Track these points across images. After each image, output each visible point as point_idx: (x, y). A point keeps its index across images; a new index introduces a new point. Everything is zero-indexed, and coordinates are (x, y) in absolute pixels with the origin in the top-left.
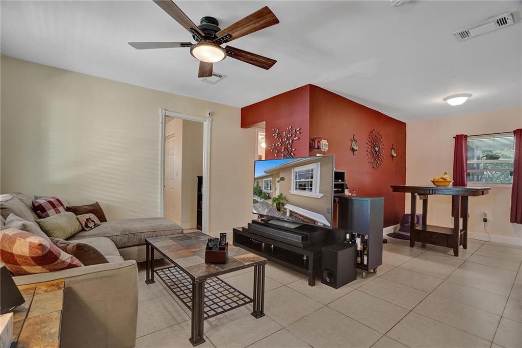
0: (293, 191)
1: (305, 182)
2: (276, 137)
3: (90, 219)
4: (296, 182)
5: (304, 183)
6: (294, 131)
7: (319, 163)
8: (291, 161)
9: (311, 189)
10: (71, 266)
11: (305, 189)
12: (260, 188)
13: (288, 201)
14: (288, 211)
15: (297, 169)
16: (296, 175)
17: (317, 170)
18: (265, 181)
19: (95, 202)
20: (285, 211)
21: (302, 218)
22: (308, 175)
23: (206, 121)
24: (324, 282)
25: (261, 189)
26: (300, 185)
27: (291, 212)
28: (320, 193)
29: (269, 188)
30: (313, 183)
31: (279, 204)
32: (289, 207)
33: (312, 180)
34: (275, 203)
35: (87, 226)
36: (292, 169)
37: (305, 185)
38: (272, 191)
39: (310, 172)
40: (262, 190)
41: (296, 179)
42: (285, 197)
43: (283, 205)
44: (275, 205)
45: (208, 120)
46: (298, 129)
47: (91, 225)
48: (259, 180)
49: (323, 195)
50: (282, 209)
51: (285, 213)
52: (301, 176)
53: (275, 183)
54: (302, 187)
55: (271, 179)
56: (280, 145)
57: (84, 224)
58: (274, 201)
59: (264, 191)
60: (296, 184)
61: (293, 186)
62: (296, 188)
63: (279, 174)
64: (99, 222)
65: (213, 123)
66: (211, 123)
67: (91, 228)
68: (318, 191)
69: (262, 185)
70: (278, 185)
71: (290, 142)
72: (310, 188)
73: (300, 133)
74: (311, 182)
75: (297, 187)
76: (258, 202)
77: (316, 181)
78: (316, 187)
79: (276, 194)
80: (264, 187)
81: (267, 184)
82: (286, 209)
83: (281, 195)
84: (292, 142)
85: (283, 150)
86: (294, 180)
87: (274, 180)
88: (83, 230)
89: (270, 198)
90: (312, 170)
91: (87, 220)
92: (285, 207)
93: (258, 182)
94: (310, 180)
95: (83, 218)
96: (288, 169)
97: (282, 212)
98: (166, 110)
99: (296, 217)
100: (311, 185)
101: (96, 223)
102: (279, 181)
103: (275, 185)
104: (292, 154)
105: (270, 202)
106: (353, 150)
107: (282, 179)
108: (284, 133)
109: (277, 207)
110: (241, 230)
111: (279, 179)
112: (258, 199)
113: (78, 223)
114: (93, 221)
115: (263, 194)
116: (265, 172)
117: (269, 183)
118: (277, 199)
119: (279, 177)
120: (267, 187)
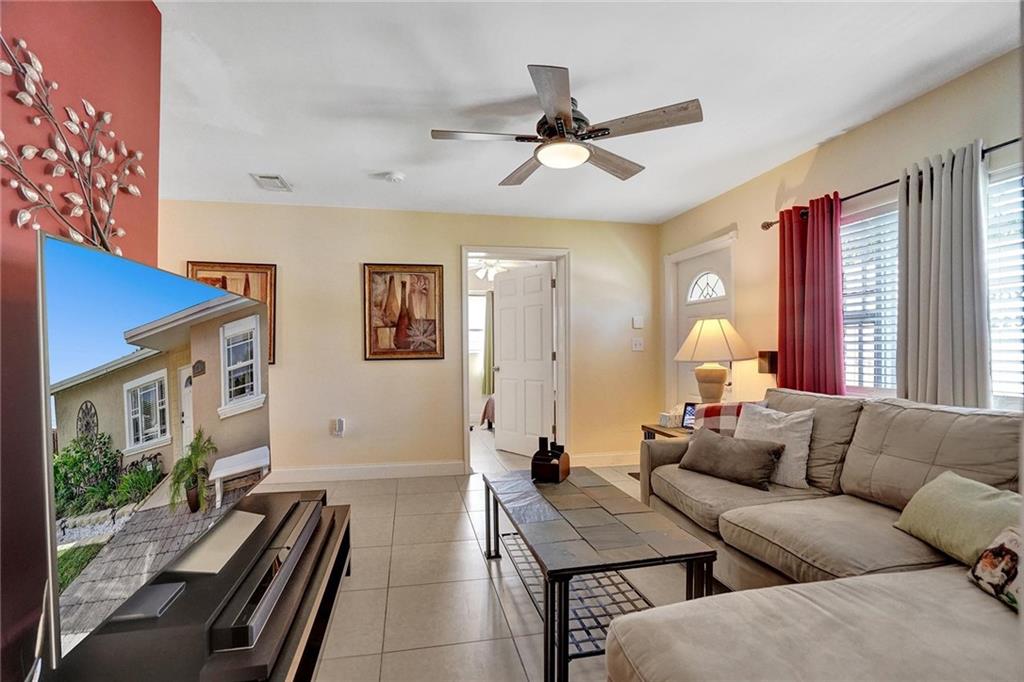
0: (225, 406)
1: (243, 368)
4: (230, 373)
5: (242, 373)
9: (251, 388)
11: (243, 391)
12: (107, 442)
14: (218, 486)
15: (230, 330)
16: (229, 351)
17: (256, 335)
18: (133, 393)
20: (211, 495)
21: (243, 483)
22: (246, 348)
25: (114, 446)
26: (236, 382)
27: (225, 483)
28: (262, 392)
29: (156, 427)
30: (254, 369)
31: (195, 481)
32: (218, 471)
34: (183, 486)
36: (221, 329)
37: (244, 380)
38: (168, 435)
39: (249, 341)
40: (117, 456)
41: (229, 364)
42: (209, 440)
43: (205, 474)
44: (182, 494)
48: (98, 399)
49: (265, 396)
51: (212, 501)
53: (177, 392)
54: (239, 386)
55: (162, 373)
58: (180, 478)
59: (131, 450)
60: (230, 381)
61: (224, 388)
62: (229, 395)
68: (260, 387)
69: (118, 422)
70: (188, 400)
72: (250, 384)
74: (252, 366)
75: (233, 389)
76: (100, 547)
78: (257, 377)
79: (182, 443)
81: (147, 410)
82: (213, 486)
83: (201, 436)
86: (225, 370)
87: (173, 377)
89: (163, 477)
90: (251, 335)
92: (209, 480)
94: (250, 361)
97: (203, 508)
100: (252, 375)
102: (189, 381)
103: (178, 405)
105: (161, 496)
107: (200, 367)
109: (189, 499)
111: (190, 371)
115: (128, 477)
116: (131, 340)
117: (155, 400)
118: (189, 460)
119: (189, 361)
120: (148, 426)
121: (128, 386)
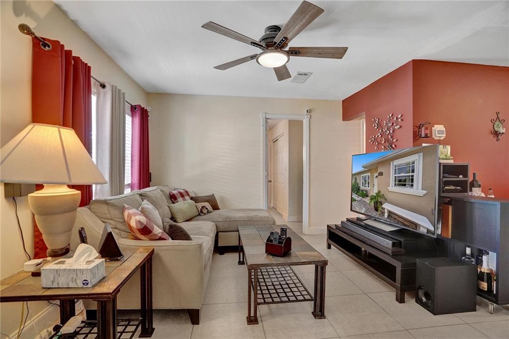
0: (393, 188)
1: (405, 176)
2: (376, 127)
3: (205, 206)
4: (396, 177)
5: (404, 178)
6: (395, 119)
7: (422, 153)
8: (391, 153)
9: (412, 185)
10: (161, 239)
11: (405, 185)
13: (386, 200)
14: (386, 211)
15: (397, 162)
16: (395, 169)
17: (419, 162)
18: (363, 177)
19: (211, 194)
20: (383, 211)
21: (401, 220)
22: (408, 169)
23: (304, 119)
24: (419, 301)
25: (359, 185)
26: (400, 181)
27: (390, 212)
28: (422, 189)
29: (367, 185)
30: (415, 178)
31: (377, 203)
32: (387, 206)
33: (413, 174)
34: (373, 202)
35: (202, 212)
36: (392, 163)
37: (405, 181)
38: (369, 188)
39: (411, 165)
40: (359, 187)
41: (395, 174)
42: (383, 195)
43: (381, 204)
44: (372, 204)
45: (306, 117)
46: (399, 116)
47: (205, 211)
48: (357, 177)
49: (426, 192)
50: (380, 209)
51: (383, 213)
52: (400, 169)
53: (373, 178)
54: (401, 182)
55: (369, 174)
56: (380, 136)
57: (200, 210)
58: (372, 199)
59: (362, 188)
60: (395, 179)
61: (392, 181)
62: (395, 184)
63: (377, 168)
64: (212, 210)
65: (311, 119)
66: (310, 120)
67: (205, 214)
68: (420, 187)
69: (360, 181)
70: (376, 181)
71: (391, 132)
72: (410, 183)
73: (402, 120)
74: (413, 176)
75: (397, 183)
76: (356, 200)
77: (418, 176)
78: (418, 183)
79: (374, 191)
80: (362, 184)
81: (365, 181)
82: (384, 209)
83: (379, 192)
84: (393, 131)
85: (383, 142)
86: (393, 175)
87: (372, 176)
88: (199, 215)
89: (367, 196)
90: (413, 163)
91: (203, 207)
92: (383, 206)
93: (356, 179)
94: (411, 174)
95: (200, 205)
96: (386, 162)
97: (379, 213)
98: (266, 113)
99: (395, 219)
100: (412, 180)
101: (209, 210)
102: (377, 177)
103: (373, 182)
104: (393, 146)
105: (367, 200)
106: (496, 134)
107: (381, 174)
108: (385, 122)
109: (374, 206)
110: (334, 228)
111: (377, 174)
112: (355, 196)
113: (196, 209)
114: (207, 209)
115: (361, 192)
116: (363, 167)
117: (367, 179)
118: (375, 197)
119: (377, 172)
120: (365, 184)
121: (362, 175)
